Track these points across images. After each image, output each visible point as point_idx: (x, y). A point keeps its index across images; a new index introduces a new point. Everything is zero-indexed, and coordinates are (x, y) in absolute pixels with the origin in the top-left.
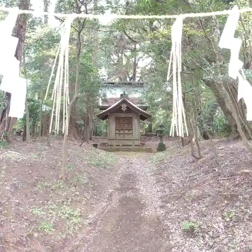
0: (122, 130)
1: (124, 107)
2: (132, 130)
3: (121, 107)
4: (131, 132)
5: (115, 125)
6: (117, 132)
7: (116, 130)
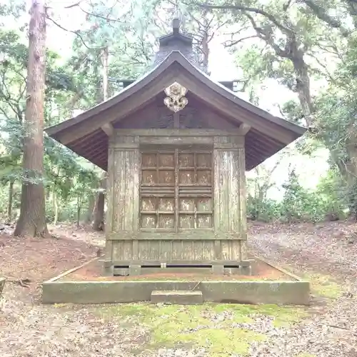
0: (170, 198)
1: (176, 94)
2: (210, 197)
3: (164, 95)
4: (204, 208)
5: (136, 178)
6: (148, 208)
7: (142, 198)
